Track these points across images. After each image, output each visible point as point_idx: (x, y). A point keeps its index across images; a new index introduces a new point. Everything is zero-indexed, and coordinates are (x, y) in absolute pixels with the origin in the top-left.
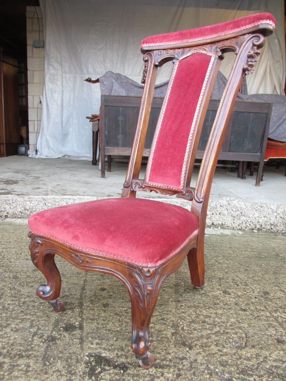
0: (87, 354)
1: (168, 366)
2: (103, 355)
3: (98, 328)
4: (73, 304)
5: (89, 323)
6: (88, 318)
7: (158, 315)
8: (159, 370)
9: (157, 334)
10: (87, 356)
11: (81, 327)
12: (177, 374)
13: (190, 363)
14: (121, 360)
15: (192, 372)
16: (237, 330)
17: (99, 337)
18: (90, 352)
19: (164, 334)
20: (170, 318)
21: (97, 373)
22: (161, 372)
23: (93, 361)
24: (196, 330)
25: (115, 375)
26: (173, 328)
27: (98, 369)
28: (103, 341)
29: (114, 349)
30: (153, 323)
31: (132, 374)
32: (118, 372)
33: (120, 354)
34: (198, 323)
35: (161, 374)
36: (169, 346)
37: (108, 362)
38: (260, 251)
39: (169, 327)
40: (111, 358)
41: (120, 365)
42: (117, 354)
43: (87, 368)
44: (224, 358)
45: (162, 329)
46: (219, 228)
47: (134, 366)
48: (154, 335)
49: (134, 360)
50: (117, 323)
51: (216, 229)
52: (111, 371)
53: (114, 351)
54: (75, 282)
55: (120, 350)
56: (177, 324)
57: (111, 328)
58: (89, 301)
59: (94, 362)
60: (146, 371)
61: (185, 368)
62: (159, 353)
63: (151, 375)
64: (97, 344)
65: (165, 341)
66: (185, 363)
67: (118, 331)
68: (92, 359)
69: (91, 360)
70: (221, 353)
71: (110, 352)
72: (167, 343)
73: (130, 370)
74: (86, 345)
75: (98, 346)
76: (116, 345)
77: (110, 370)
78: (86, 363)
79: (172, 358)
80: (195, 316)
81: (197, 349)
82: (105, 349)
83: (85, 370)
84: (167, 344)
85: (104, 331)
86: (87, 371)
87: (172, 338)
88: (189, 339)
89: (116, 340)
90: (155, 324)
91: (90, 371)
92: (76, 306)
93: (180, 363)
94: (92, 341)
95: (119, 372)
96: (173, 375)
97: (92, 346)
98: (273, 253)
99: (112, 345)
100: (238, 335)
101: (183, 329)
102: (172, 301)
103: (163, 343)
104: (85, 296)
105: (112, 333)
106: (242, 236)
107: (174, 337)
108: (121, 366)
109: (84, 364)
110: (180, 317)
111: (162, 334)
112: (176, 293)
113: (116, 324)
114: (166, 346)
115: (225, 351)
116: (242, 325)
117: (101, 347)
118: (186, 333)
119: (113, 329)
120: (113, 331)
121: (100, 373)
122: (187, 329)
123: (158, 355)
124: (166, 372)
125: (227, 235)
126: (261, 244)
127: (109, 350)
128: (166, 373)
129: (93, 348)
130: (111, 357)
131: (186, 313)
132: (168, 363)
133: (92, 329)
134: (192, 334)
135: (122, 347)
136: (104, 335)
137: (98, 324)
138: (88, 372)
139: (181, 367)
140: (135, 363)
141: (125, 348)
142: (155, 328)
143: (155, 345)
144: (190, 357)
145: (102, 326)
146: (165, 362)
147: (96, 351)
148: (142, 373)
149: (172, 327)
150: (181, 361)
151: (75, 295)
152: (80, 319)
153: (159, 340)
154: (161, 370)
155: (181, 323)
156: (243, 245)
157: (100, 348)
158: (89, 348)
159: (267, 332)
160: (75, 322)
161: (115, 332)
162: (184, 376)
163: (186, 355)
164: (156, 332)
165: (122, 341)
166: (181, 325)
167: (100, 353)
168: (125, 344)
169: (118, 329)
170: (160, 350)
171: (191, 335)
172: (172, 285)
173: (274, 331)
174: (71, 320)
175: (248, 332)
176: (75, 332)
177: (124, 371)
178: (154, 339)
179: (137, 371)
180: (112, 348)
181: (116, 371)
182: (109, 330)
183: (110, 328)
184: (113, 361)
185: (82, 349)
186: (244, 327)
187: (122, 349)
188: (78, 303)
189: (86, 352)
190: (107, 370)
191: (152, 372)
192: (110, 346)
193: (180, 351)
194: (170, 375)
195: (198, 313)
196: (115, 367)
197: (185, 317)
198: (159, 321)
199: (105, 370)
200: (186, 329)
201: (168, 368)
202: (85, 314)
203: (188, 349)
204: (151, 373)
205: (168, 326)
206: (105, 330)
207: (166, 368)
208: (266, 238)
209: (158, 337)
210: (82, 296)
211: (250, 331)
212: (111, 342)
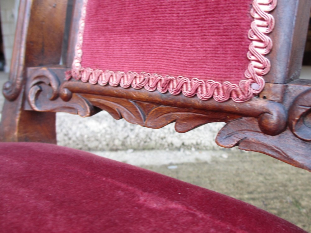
38: (264, 195)
46: (193, 149)
51: (188, 152)
98: (289, 199)
106: (227, 162)
125: (206, 163)
126: (261, 178)
156: (234, 184)
208: (264, 162)
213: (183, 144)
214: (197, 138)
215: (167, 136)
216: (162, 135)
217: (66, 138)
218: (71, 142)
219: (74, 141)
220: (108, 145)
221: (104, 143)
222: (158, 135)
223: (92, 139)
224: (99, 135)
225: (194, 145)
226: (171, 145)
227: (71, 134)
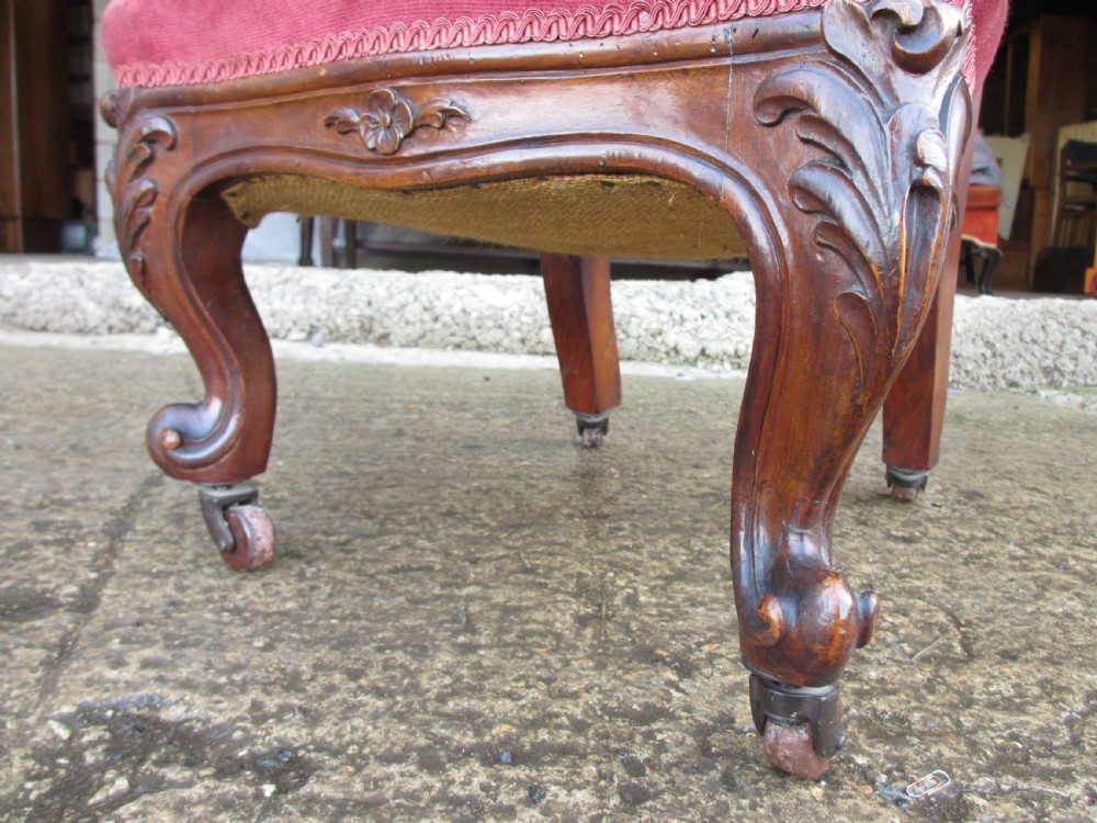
0: (67, 709)
1: (564, 751)
2: (173, 714)
3: (174, 604)
4: (81, 527)
5: (137, 586)
6: (135, 570)
7: (503, 557)
8: (509, 773)
9: (499, 621)
10: (65, 720)
11: (86, 603)
12: (622, 792)
13: (694, 735)
14: (278, 731)
15: (715, 775)
16: (901, 601)
17: (168, 637)
18: (89, 699)
19: (535, 621)
20: (564, 565)
21: (97, 806)
22: (520, 782)
23: (93, 745)
24: (702, 604)
25: (217, 812)
26: (583, 600)
27: (112, 782)
28: (190, 652)
29: (243, 687)
30: (477, 583)
31: (331, 801)
32: (240, 796)
33: (272, 704)
34: (706, 581)
35: (523, 793)
36: (566, 663)
37: (189, 744)
39: (560, 597)
40: (220, 728)
41: (263, 756)
42: (256, 705)
43: (38, 777)
44: (881, 705)
45: (524, 603)
47: (352, 760)
48: (480, 625)
49: (354, 729)
50: (289, 584)
51: (714, 367)
52: (198, 791)
53: (244, 691)
54: (123, 465)
55: (278, 689)
56: (602, 586)
57: (252, 602)
58: (166, 517)
59: (100, 749)
60: (426, 778)
61: (666, 758)
62: (510, 695)
63: (458, 802)
64: (146, 664)
65: (540, 646)
66: (666, 733)
67: (284, 614)
68: (92, 734)
69: (86, 739)
70: (856, 685)
71: (216, 697)
72: (553, 651)
73: (322, 780)
74: (76, 671)
75: (152, 673)
76: (258, 668)
77: (189, 784)
78: (46, 755)
79: (585, 712)
80: (684, 558)
81: (725, 674)
82: (187, 685)
83: (21, 788)
84: (553, 659)
85: (209, 616)
86: (33, 796)
87: (578, 635)
88: (673, 637)
89: (268, 647)
90: (487, 587)
91: (50, 795)
92: (90, 533)
93: (638, 738)
94: (121, 654)
95: (251, 791)
96: (601, 793)
97: (112, 674)
99: (237, 668)
100: (915, 615)
101: (632, 601)
102: (570, 516)
103: (532, 655)
104: (151, 504)
105: (247, 622)
107: (589, 632)
108: (268, 763)
109: (26, 757)
110: (610, 563)
111: (527, 622)
112: (585, 493)
113: (281, 588)
114: (547, 664)
115: (873, 674)
116: (918, 583)
117: (170, 675)
118: (653, 616)
119: (261, 608)
120: (257, 613)
121: (114, 803)
122: (654, 600)
123: (505, 705)
124: (557, 783)
127: (215, 689)
128: (554, 789)
129: (115, 682)
130: (219, 719)
131: (644, 551)
132: (563, 737)
133: (141, 610)
134: (685, 620)
135: (296, 676)
136: (201, 629)
137: (181, 589)
138: (39, 804)
139: (642, 755)
140: (361, 746)
141: (313, 679)
142: (486, 598)
143: (485, 663)
144: (688, 709)
145: (201, 597)
146: (543, 735)
147: (135, 695)
148: (398, 793)
149: (576, 596)
150: (644, 728)
151: (102, 499)
152: (93, 575)
153: (507, 645)
154: (522, 772)
155: (622, 583)
157: (161, 680)
158: (89, 683)
159: (1041, 603)
160: (58, 587)
161: (267, 616)
162: (668, 797)
163: (669, 701)
164: (495, 614)
165: (298, 650)
166: (622, 588)
167: (151, 706)
168: (311, 660)
169: (290, 605)
170: (517, 680)
171: (680, 623)
172: (568, 473)
173: (1072, 599)
174: (42, 577)
175: (960, 607)
176: (38, 623)
177: (282, 790)
178: (483, 640)
179: (366, 782)
180: (232, 682)
181: (230, 787)
182: (237, 611)
183: (242, 604)
184: (227, 739)
185: (48, 687)
186: (930, 590)
187: (293, 682)
188: (106, 524)
189: (64, 703)
190: (173, 784)
191: (465, 784)
192: (221, 672)
193: (628, 683)
194: (582, 796)
195: (696, 548)
196: (228, 768)
197: (639, 563)
198: (508, 576)
199: (157, 785)
200: (648, 604)
201: (566, 760)
202: (128, 559)
203: (671, 675)
204: (456, 790)
205: (557, 591)
206: (211, 611)
207: (553, 763)
209: (501, 631)
210: (139, 503)
211: (966, 602)
212: (230, 656)
213: (703, 352)
214: (739, 339)
215: (665, 328)
216: (655, 326)
217: (427, 317)
218: (438, 325)
219: (445, 325)
220: (523, 341)
221: (517, 335)
222: (644, 325)
223: (490, 323)
224: (506, 314)
225: (729, 357)
226: (673, 354)
227: (439, 306)
